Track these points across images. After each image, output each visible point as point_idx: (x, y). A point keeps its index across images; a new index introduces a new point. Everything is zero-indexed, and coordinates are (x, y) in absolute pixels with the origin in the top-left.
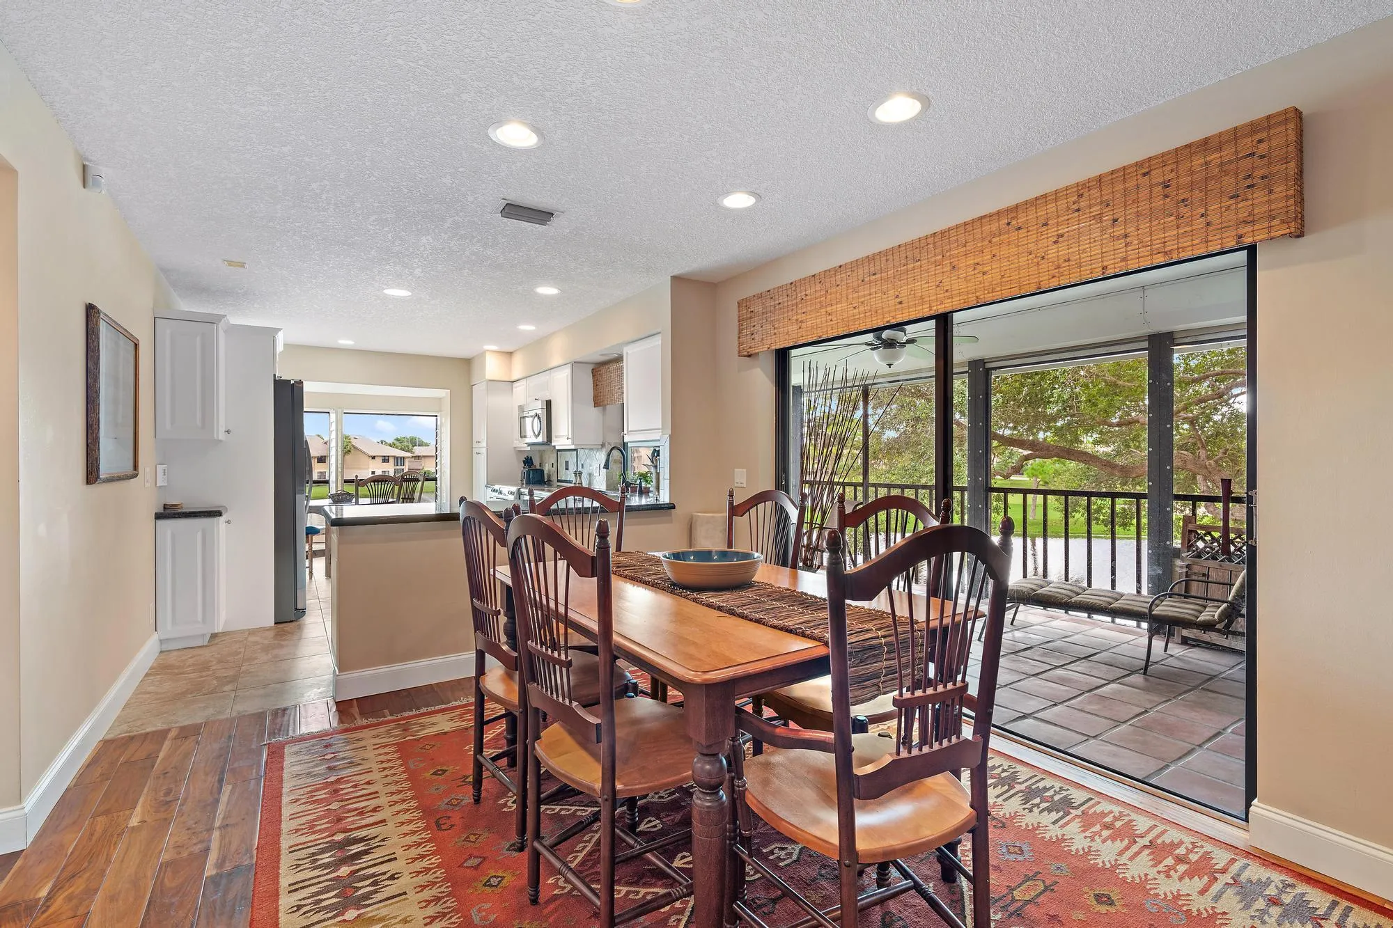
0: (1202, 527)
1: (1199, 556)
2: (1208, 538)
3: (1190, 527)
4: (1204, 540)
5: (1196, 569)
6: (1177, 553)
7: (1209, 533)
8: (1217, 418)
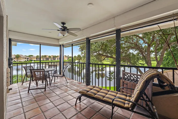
0: (126, 73)
1: (125, 80)
2: (127, 76)
3: (124, 73)
4: (126, 76)
5: (125, 82)
6: (121, 78)
7: (127, 74)
8: (128, 53)
